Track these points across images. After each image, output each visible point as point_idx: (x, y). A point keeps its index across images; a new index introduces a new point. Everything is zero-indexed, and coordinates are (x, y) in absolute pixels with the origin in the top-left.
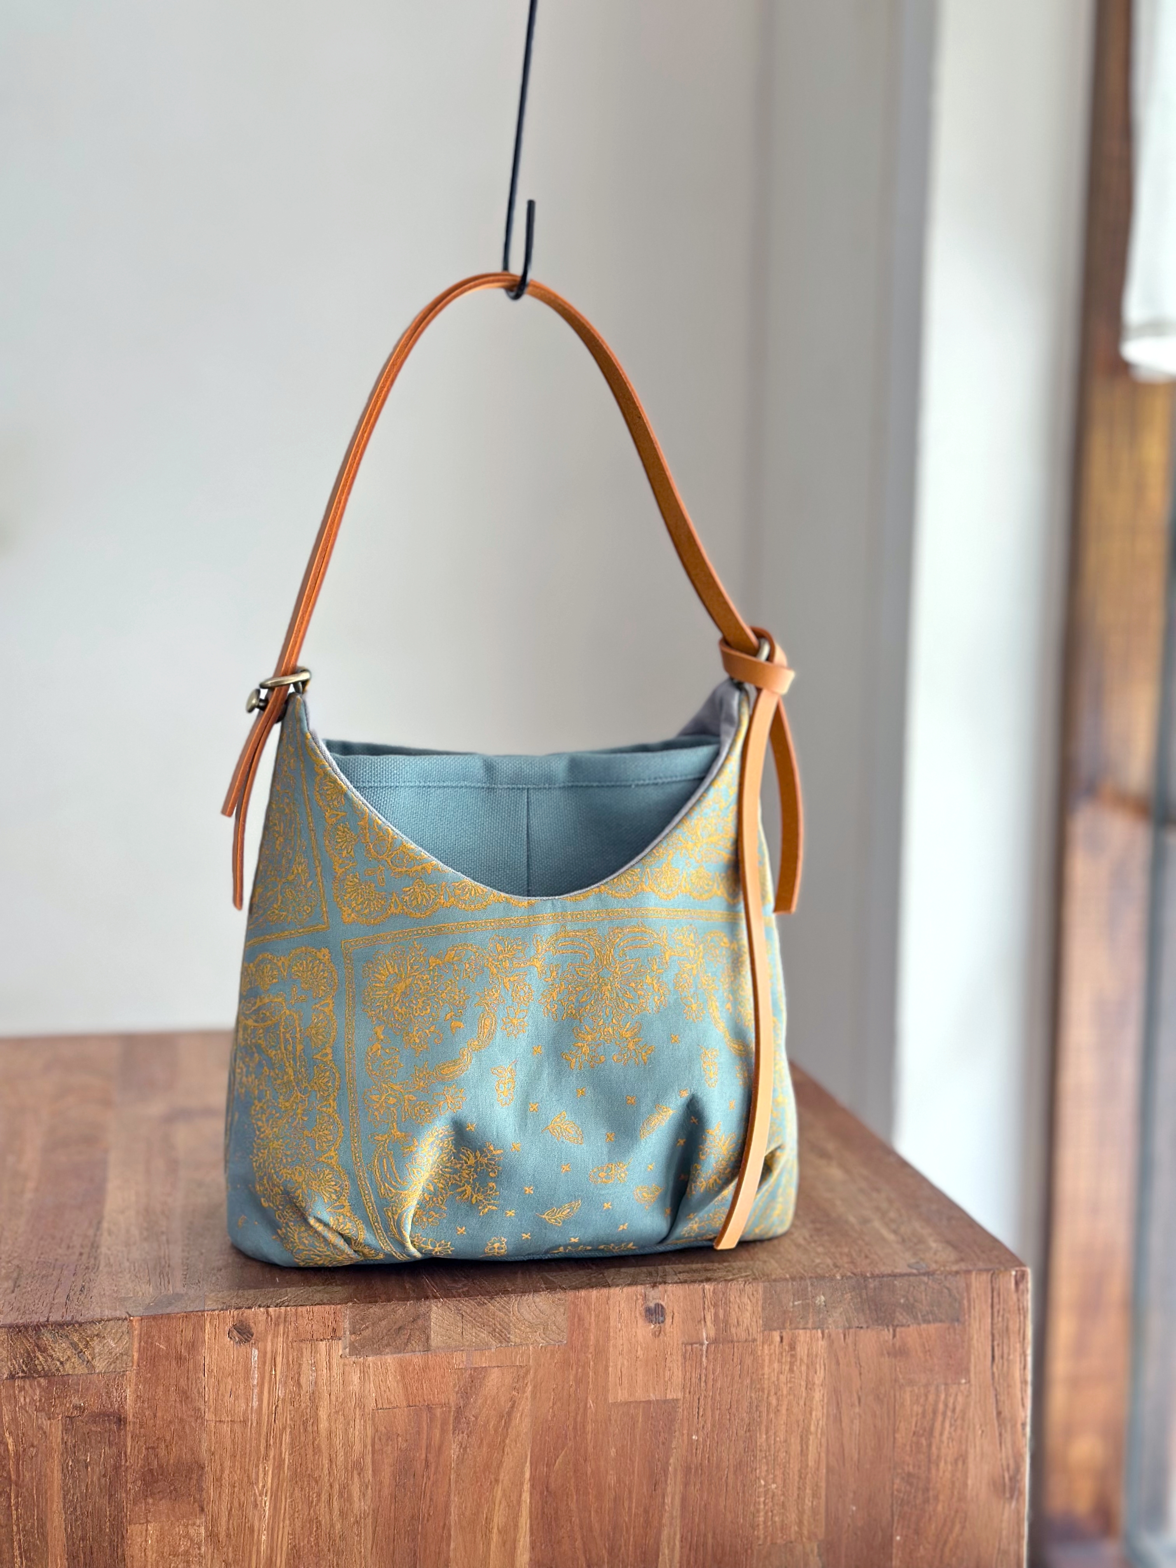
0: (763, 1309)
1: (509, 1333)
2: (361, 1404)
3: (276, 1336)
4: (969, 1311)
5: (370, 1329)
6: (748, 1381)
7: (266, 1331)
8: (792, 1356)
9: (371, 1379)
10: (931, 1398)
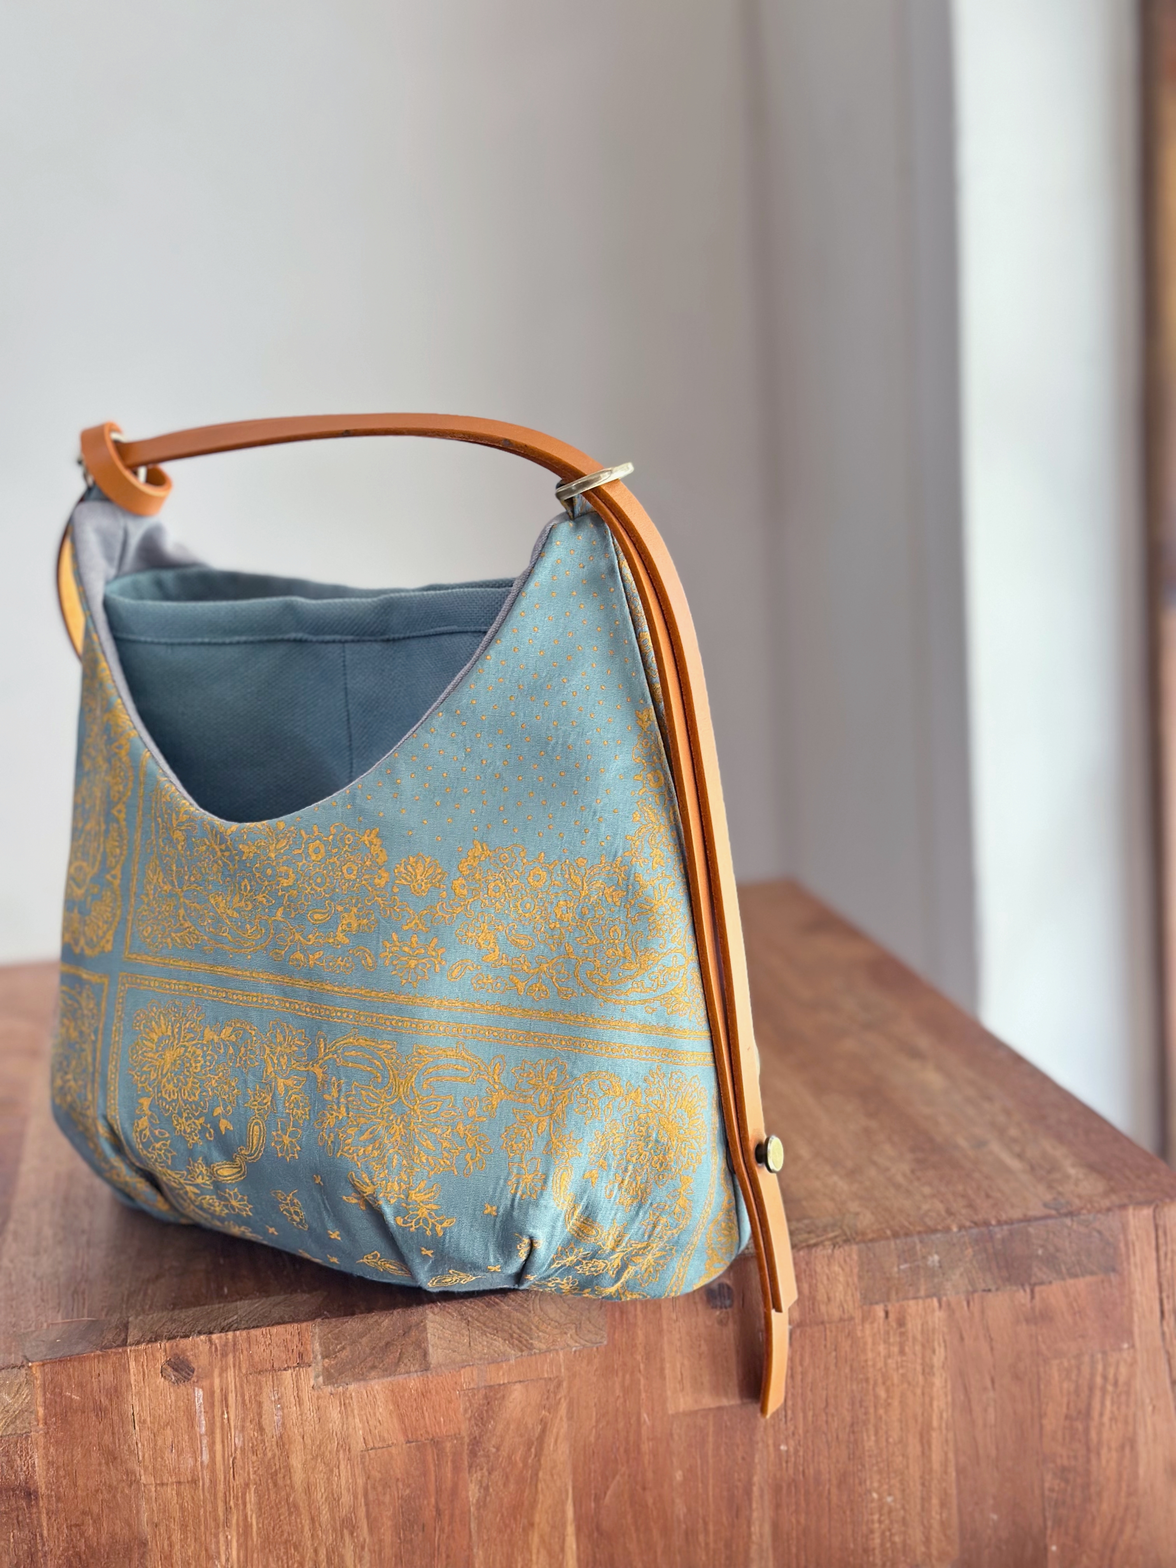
0: (860, 1278)
1: (531, 1339)
2: (345, 1445)
3: (223, 1370)
4: (1128, 1258)
5: (348, 1349)
6: (847, 1370)
7: (210, 1364)
8: (902, 1334)
9: (356, 1412)
10: (1086, 1370)
